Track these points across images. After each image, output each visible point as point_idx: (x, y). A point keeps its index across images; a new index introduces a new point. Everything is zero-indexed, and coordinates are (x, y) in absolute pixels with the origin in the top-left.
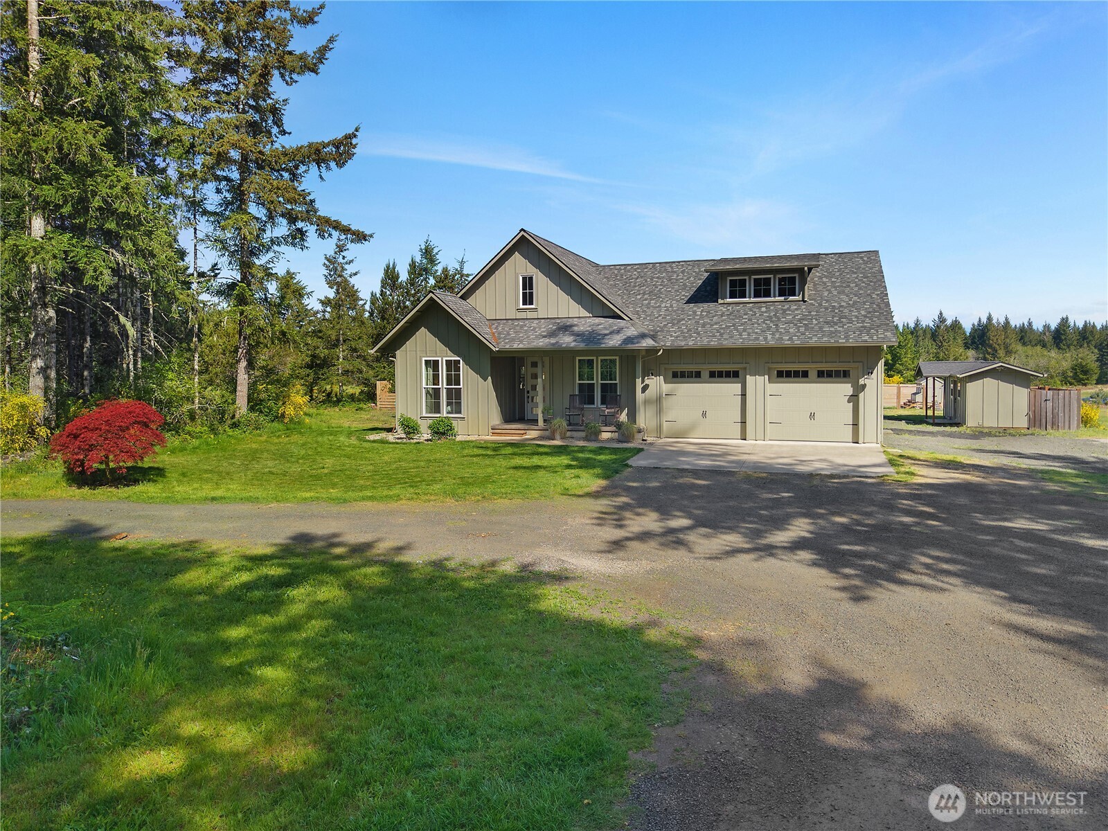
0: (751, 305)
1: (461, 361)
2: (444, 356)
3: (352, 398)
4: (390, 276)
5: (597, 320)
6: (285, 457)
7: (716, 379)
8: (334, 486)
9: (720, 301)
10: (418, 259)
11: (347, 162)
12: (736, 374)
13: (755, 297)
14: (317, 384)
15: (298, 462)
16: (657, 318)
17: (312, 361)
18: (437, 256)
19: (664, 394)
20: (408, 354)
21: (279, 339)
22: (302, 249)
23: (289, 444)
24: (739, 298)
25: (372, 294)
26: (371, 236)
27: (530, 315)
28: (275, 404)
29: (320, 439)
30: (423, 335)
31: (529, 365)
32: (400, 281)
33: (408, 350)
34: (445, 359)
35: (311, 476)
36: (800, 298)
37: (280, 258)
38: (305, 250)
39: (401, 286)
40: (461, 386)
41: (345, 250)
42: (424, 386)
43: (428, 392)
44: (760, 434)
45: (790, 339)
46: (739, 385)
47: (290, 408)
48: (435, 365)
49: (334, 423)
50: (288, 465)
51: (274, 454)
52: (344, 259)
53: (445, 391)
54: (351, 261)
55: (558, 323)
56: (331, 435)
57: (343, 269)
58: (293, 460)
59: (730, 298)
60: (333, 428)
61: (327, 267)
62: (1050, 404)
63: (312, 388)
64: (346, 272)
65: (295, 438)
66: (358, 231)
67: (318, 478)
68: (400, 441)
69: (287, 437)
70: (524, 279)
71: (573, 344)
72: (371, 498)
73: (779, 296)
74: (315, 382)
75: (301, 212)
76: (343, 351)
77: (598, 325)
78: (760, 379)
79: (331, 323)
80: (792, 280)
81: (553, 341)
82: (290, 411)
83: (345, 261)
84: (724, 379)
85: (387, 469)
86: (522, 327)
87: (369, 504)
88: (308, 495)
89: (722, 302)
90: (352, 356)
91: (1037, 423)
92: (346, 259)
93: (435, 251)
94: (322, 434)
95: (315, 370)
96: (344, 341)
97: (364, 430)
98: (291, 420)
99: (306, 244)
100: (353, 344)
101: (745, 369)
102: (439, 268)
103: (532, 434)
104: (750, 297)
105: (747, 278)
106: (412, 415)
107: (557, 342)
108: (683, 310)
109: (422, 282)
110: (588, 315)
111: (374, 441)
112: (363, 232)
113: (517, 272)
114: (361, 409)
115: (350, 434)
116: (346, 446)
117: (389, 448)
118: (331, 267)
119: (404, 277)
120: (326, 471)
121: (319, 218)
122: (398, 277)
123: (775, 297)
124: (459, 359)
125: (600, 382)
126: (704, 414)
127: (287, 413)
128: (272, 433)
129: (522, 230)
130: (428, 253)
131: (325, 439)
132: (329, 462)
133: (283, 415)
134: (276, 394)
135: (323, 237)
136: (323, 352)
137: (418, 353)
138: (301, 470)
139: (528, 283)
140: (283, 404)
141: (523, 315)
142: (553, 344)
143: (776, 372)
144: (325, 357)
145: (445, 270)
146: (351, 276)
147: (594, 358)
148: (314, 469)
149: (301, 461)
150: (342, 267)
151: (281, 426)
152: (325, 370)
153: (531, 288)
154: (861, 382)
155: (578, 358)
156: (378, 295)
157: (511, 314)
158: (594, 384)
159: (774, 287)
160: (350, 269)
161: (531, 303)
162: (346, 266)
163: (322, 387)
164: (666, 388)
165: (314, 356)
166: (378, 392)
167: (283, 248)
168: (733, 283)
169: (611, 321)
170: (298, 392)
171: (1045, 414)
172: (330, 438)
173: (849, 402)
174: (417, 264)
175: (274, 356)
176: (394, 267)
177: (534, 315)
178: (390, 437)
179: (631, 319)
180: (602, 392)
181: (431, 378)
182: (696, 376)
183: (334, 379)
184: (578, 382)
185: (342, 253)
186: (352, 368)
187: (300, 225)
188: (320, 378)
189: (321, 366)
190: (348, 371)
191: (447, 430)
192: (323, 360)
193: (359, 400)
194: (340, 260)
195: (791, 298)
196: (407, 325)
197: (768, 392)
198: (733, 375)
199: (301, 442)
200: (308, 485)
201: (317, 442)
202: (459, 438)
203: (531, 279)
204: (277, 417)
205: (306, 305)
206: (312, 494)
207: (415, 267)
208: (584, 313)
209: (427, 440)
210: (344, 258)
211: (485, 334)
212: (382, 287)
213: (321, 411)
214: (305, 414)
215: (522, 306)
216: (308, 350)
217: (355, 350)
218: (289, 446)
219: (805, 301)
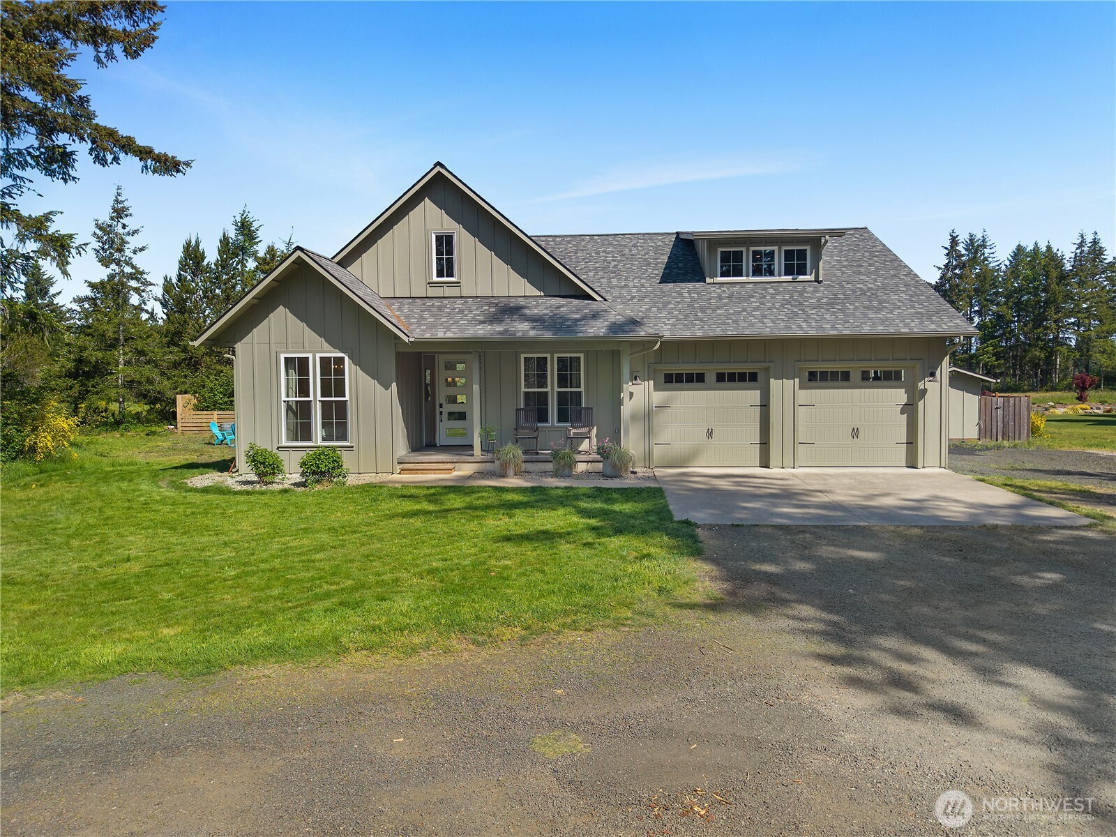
0: (751, 286)
1: (347, 359)
2: (317, 351)
3: (138, 416)
4: (192, 255)
5: (555, 301)
6: (41, 535)
7: (726, 384)
8: (166, 614)
9: (708, 280)
10: (232, 234)
11: (142, 50)
12: (753, 377)
13: (754, 275)
14: (84, 399)
15: (67, 544)
16: (631, 300)
17: (77, 368)
18: (257, 232)
19: (654, 406)
20: (256, 349)
21: (25, 325)
22: (66, 181)
23: (47, 501)
24: (733, 276)
25: (166, 279)
26: (188, 164)
27: (449, 292)
28: (18, 431)
29: (104, 488)
30: (281, 319)
31: (442, 366)
32: (205, 263)
33: (256, 341)
34: (318, 356)
35: (104, 585)
36: (811, 278)
37: (24, 190)
38: (70, 183)
39: (208, 269)
40: (347, 398)
41: (127, 216)
42: (284, 398)
43: (289, 408)
44: (788, 460)
45: (833, 328)
46: (758, 392)
47: (45, 437)
48: (301, 366)
49: (122, 456)
50: (47, 556)
51: (17, 528)
52: (124, 229)
53: (319, 405)
54: (135, 232)
55: (497, 305)
56: (123, 479)
57: (124, 242)
58: (58, 539)
59: (721, 276)
60: (120, 465)
61: (99, 238)
62: (1000, 412)
63: (77, 405)
64: (127, 246)
65: (57, 488)
66: (165, 155)
67: (119, 588)
68: (249, 488)
69: (42, 486)
70: (439, 239)
71: (532, 333)
72: (276, 651)
73: (786, 275)
74: (82, 397)
75: (64, 116)
76: (125, 354)
77: (559, 307)
78: (788, 383)
79: (106, 316)
80: (802, 254)
81: (499, 328)
82: (45, 441)
83: (126, 230)
84: (737, 384)
85: (265, 555)
86: (440, 308)
87: (272, 670)
88: (106, 652)
89: (711, 281)
90: (138, 361)
91: (988, 433)
92: (127, 229)
93: (255, 225)
94: (106, 478)
95: (81, 381)
96: (126, 340)
97: (176, 468)
98: (48, 456)
99: (72, 173)
100: (140, 345)
101: (767, 370)
102: (261, 250)
103: (466, 470)
104: (748, 276)
105: (744, 249)
106: (264, 444)
107: (506, 331)
108: (662, 291)
109: (237, 264)
110: (538, 293)
111: (205, 490)
112: (173, 158)
113: (428, 227)
114: (154, 433)
115: (155, 475)
116: (158, 502)
117: (238, 503)
118: (105, 238)
119: (211, 256)
120: (136, 568)
121: (97, 128)
122: (203, 257)
123: (780, 275)
124: (342, 355)
125: (557, 389)
126: (710, 433)
127: (39, 445)
128: (11, 481)
129: (439, 164)
130: (246, 228)
131: (113, 488)
132: (136, 543)
133: (33, 449)
134: (19, 414)
135: (103, 162)
136: (94, 355)
137: (273, 346)
138: (80, 569)
139: (445, 244)
140: (33, 430)
141: (438, 292)
142: (500, 333)
143: (807, 374)
144: (97, 362)
145: (271, 250)
146: (135, 252)
147: (548, 356)
148: (108, 564)
149: (75, 543)
150: (123, 239)
151: (29, 468)
152: (97, 380)
153: (450, 252)
154: (921, 386)
155: (523, 356)
156: (174, 281)
157: (419, 291)
158: (547, 393)
159: (779, 262)
160: (133, 242)
161: (451, 274)
162: (128, 238)
163: (93, 403)
164: (658, 397)
165: (80, 361)
166: (179, 410)
167: (30, 173)
168: (725, 257)
169: (575, 302)
170: (58, 411)
171: (995, 424)
172: (124, 485)
173: (902, 412)
174: (231, 241)
175: (16, 363)
176: (197, 244)
177: (454, 292)
178: (228, 480)
179: (605, 300)
180: (559, 404)
181: (293, 385)
182: (696, 380)
183: (113, 393)
184: (523, 389)
185: (121, 220)
186: (138, 377)
187: (62, 139)
188: (89, 391)
189: (89, 375)
190: (132, 382)
191: (333, 468)
192: (94, 367)
193: (148, 421)
194: (119, 229)
195: (801, 278)
196: (255, 301)
197: (800, 401)
198: (747, 378)
199: (70, 496)
200: (102, 614)
201: (100, 495)
202: (352, 480)
203: (449, 239)
204: (22, 452)
205: (61, 307)
206: (120, 648)
207: (228, 244)
208: (532, 291)
209: (296, 485)
210: (124, 226)
211: (392, 317)
212: (181, 269)
213: (95, 438)
214: (72, 444)
215: (435, 279)
216: (70, 352)
217: (141, 353)
218: (46, 506)
219: (819, 282)
